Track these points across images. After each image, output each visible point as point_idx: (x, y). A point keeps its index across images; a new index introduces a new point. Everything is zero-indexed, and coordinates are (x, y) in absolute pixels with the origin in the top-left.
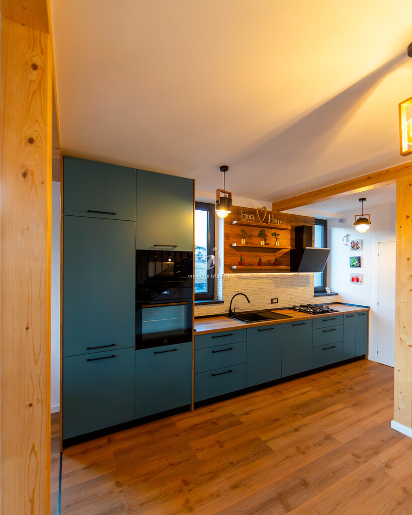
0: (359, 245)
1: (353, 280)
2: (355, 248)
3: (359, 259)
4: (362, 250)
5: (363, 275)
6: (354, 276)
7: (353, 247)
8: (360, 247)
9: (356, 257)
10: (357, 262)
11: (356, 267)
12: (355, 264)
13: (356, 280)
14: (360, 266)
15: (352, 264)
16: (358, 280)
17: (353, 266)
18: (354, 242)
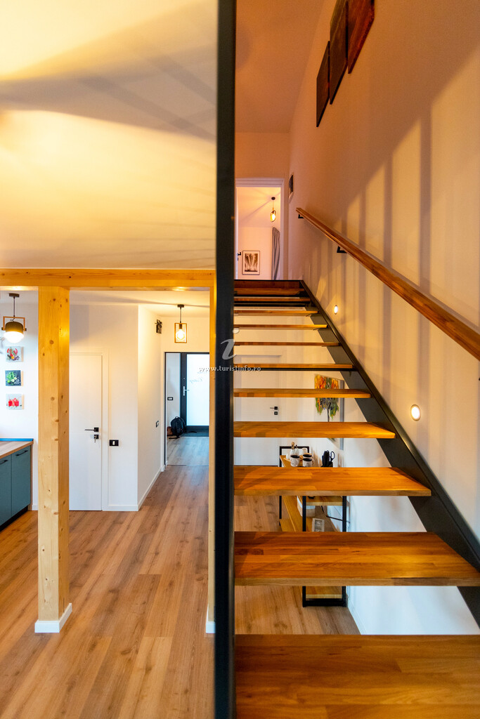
0: (18, 354)
1: (10, 403)
2: (13, 357)
3: (18, 374)
4: (23, 361)
5: (24, 396)
6: (12, 399)
7: (10, 357)
8: (20, 357)
9: (15, 372)
10: (16, 378)
11: (15, 385)
12: (13, 381)
13: (13, 403)
14: (20, 384)
15: (9, 381)
16: (17, 404)
17: (10, 384)
18: (11, 350)
